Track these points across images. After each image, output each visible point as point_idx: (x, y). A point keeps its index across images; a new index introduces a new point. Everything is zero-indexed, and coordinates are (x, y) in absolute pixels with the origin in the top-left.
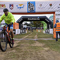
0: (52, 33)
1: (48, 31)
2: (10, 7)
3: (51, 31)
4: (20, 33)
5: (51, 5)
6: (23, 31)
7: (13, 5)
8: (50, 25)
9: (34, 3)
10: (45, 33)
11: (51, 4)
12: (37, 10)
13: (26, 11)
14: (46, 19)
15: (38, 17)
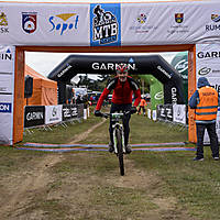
0: (184, 122)
1: (165, 113)
2: (24, 23)
3: (179, 113)
4: (64, 119)
5: (179, 18)
6: (75, 113)
7: (35, 17)
8: (174, 90)
9: (116, 9)
10: (155, 119)
11: (182, 15)
12: (126, 37)
13: (87, 41)
14: (159, 67)
15: (131, 60)
